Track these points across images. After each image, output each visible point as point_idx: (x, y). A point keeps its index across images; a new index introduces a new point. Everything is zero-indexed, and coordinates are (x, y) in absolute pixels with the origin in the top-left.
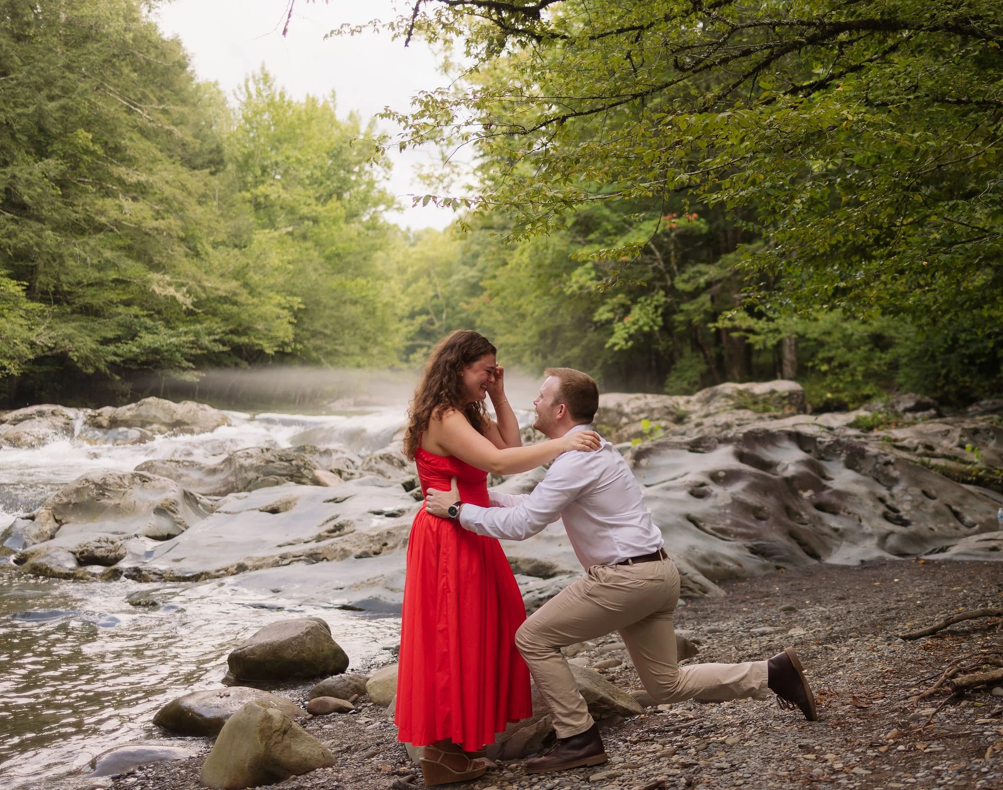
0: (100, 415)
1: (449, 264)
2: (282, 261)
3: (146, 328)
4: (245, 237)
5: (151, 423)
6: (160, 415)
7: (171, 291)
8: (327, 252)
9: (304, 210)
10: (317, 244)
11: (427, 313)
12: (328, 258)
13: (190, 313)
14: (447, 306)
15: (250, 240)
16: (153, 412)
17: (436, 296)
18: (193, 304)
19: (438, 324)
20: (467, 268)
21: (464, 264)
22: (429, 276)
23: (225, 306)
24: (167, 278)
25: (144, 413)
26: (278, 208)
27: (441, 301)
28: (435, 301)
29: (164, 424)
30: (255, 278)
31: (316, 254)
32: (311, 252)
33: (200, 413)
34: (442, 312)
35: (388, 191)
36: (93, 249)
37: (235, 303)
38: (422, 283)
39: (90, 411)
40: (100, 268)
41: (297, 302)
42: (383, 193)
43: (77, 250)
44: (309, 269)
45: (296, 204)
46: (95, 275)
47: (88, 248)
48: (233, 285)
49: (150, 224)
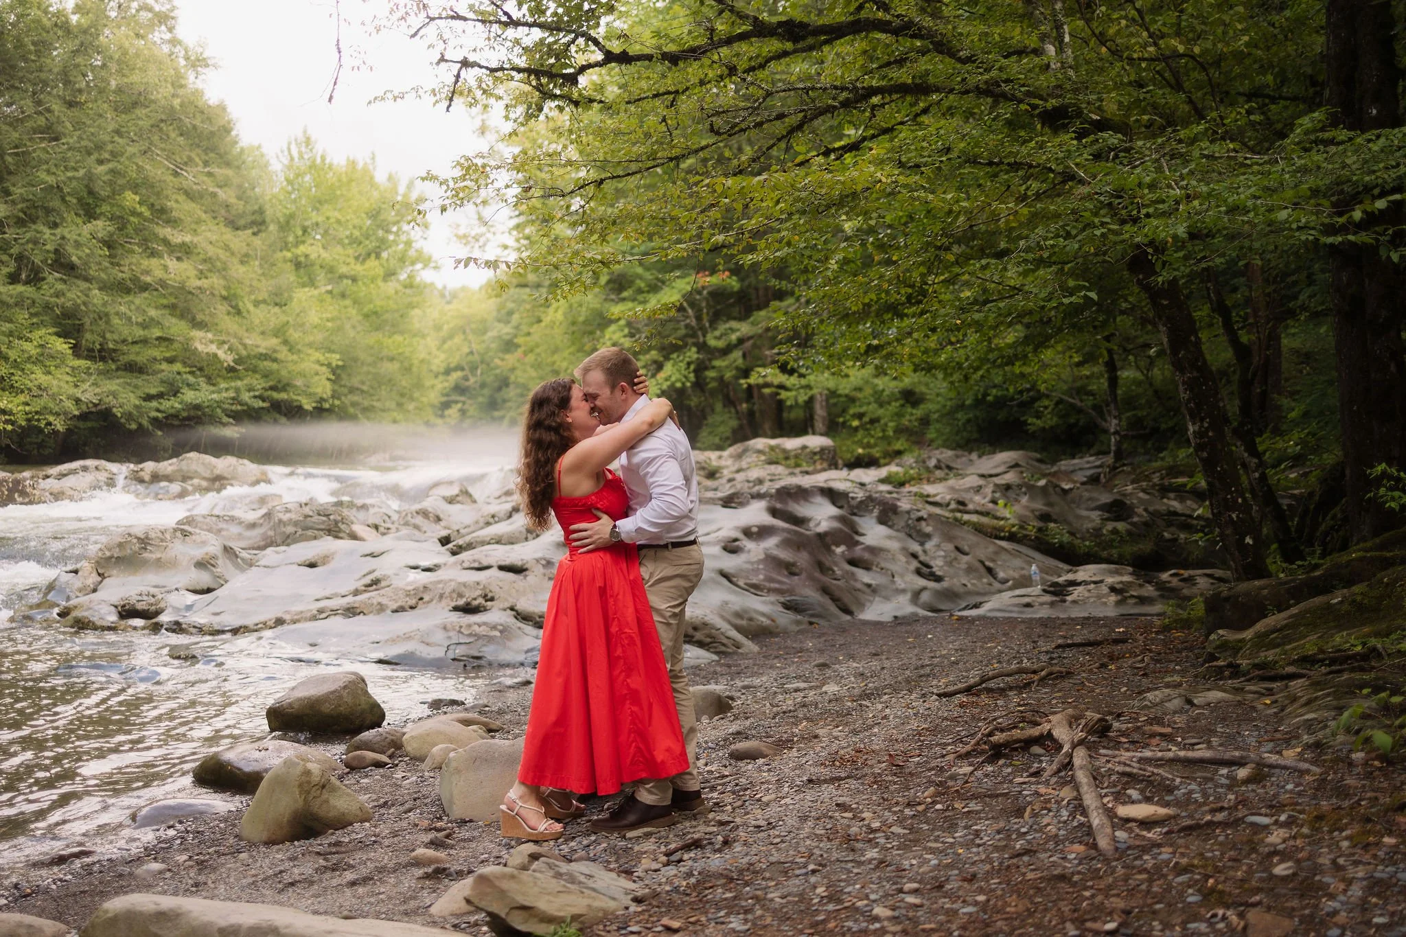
0: (142, 470)
1: (483, 321)
2: (321, 319)
3: (188, 385)
4: (286, 295)
5: (191, 478)
6: (201, 470)
7: (213, 348)
8: (365, 310)
9: (343, 269)
10: (355, 302)
11: (462, 369)
12: (366, 316)
13: (231, 370)
14: (482, 362)
15: (291, 298)
16: (194, 467)
17: (471, 353)
18: (235, 361)
19: (472, 380)
20: (501, 325)
21: (499, 321)
22: (464, 333)
23: (265, 363)
24: (210, 335)
25: (185, 468)
26: (317, 267)
27: (476, 358)
28: (470, 358)
29: (204, 478)
30: (294, 335)
31: (354, 312)
32: (350, 310)
33: (240, 469)
34: (476, 368)
35: (425, 251)
36: (138, 308)
37: (275, 360)
38: (458, 340)
39: (132, 466)
40: (144, 326)
41: (335, 359)
42: (420, 252)
43: (123, 309)
44: (348, 326)
45: (335, 263)
46: (139, 333)
47: (133, 307)
48: (274, 342)
49: (194, 283)
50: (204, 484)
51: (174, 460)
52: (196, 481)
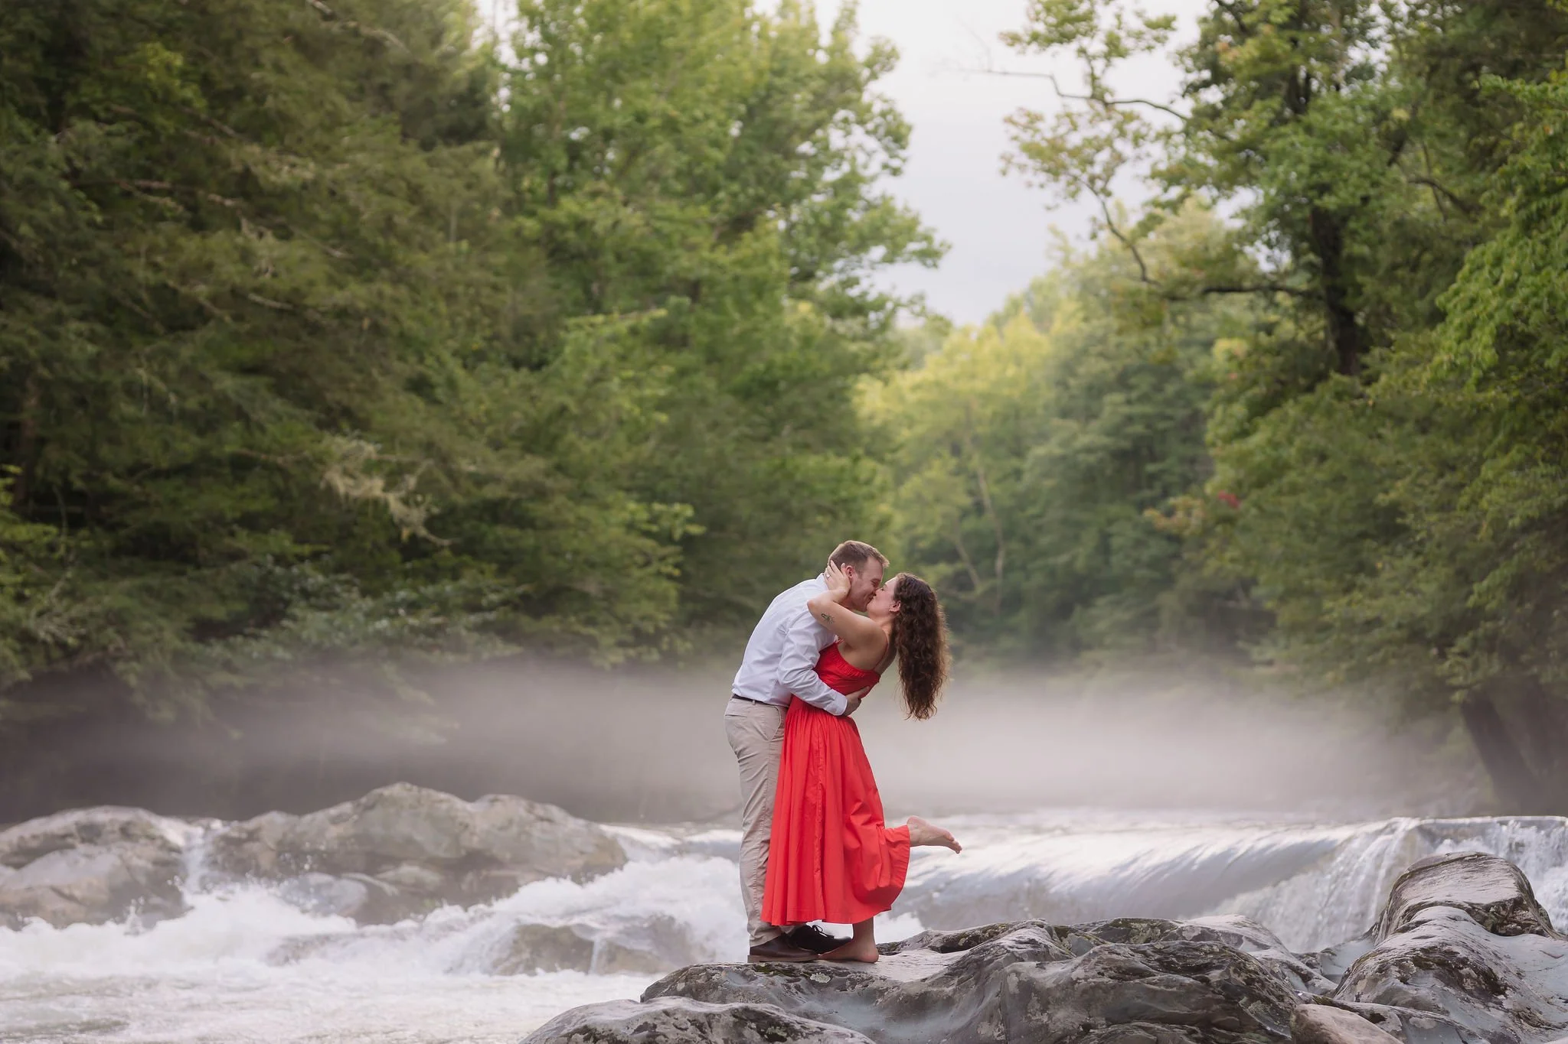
0: (252, 836)
1: (1013, 413)
2: (640, 402)
3: (306, 594)
4: (542, 336)
5: (396, 861)
6: (423, 835)
7: (375, 486)
8: (739, 379)
9: (684, 263)
10: (713, 357)
11: (952, 556)
12: (745, 394)
13: (414, 549)
14: (1009, 534)
15: (558, 345)
16: (403, 828)
17: (979, 508)
18: (430, 523)
19: (980, 588)
20: (1072, 425)
21: (1065, 414)
22: (956, 450)
23: (500, 530)
24: (370, 449)
25: (377, 830)
26: (610, 258)
27: (990, 521)
28: (970, 524)
29: (431, 862)
30: (583, 447)
31: (711, 384)
32: (699, 378)
33: (537, 830)
34: (993, 553)
35: (899, 205)
36: (185, 371)
37: (524, 522)
38: (937, 470)
39: (217, 825)
40: (205, 422)
41: (680, 516)
42: (883, 209)
43: (143, 375)
44: (700, 424)
45: (658, 246)
46: (188, 445)
47: (172, 369)
48: (532, 467)
49: (326, 297)
50: (431, 877)
51: (347, 807)
52: (409, 871)
